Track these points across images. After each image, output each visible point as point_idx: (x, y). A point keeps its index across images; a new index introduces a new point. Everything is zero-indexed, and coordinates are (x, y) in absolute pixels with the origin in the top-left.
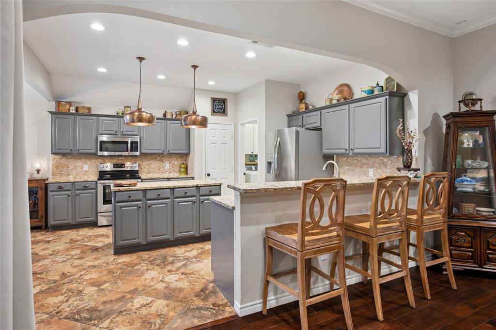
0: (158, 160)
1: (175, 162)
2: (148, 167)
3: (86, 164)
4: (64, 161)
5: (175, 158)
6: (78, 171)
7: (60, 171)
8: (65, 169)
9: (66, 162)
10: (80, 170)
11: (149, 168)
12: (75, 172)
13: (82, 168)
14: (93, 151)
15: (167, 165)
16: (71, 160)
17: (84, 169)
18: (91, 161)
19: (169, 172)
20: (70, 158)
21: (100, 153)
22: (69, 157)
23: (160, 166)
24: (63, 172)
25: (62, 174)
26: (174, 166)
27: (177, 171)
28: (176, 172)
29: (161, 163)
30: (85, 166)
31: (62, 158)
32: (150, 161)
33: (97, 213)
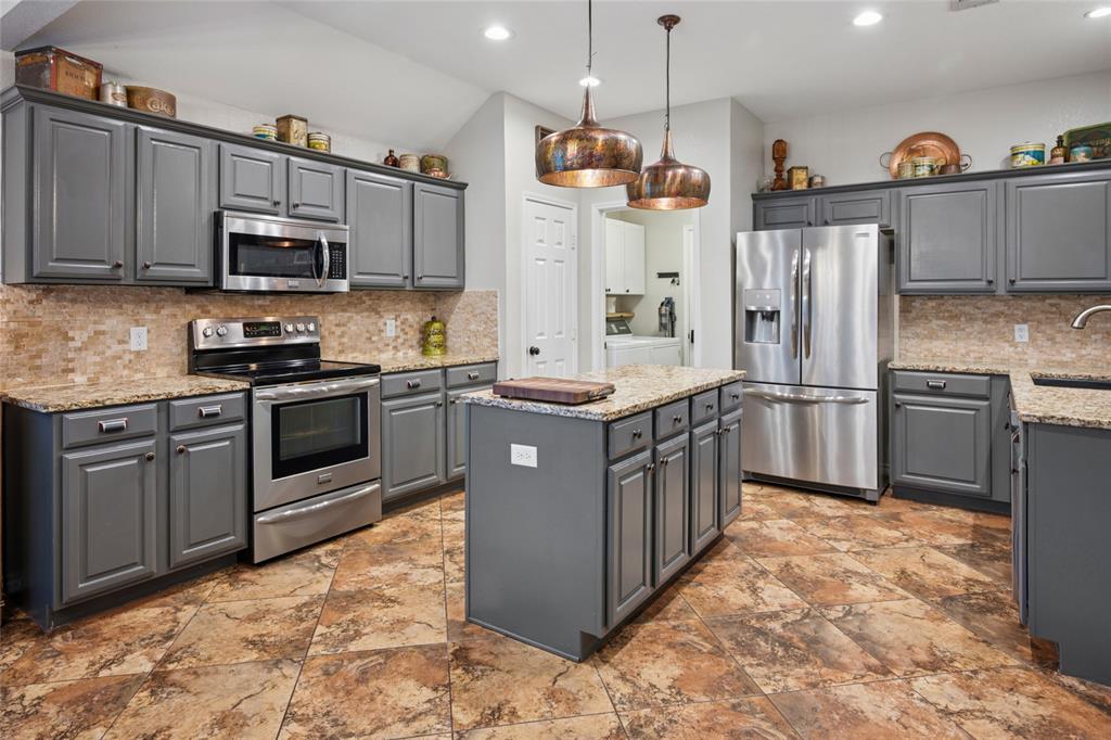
0: (367, 310)
1: (409, 316)
2: (338, 331)
3: (138, 323)
4: (48, 312)
5: (408, 303)
6: (109, 353)
7: (32, 358)
8: (53, 345)
9: (58, 318)
10: (117, 348)
11: (342, 336)
12: (98, 359)
13: (121, 342)
14: (200, 272)
15: (391, 327)
16: (78, 307)
17: (134, 346)
18: (157, 311)
19: (395, 348)
20: (74, 301)
21: (229, 281)
22: (68, 296)
23: (371, 328)
24: (45, 360)
25: (39, 367)
26: (407, 329)
27: (414, 343)
28: (411, 347)
29: (374, 317)
30: (134, 330)
31: (38, 301)
32: (344, 311)
33: (251, 513)
